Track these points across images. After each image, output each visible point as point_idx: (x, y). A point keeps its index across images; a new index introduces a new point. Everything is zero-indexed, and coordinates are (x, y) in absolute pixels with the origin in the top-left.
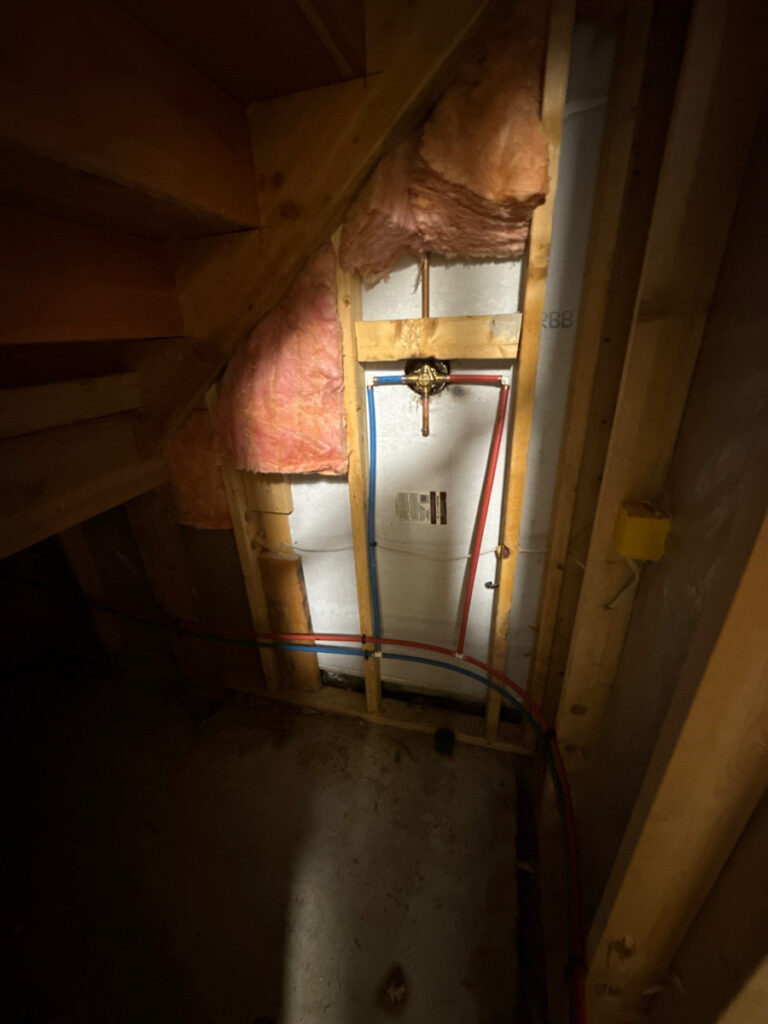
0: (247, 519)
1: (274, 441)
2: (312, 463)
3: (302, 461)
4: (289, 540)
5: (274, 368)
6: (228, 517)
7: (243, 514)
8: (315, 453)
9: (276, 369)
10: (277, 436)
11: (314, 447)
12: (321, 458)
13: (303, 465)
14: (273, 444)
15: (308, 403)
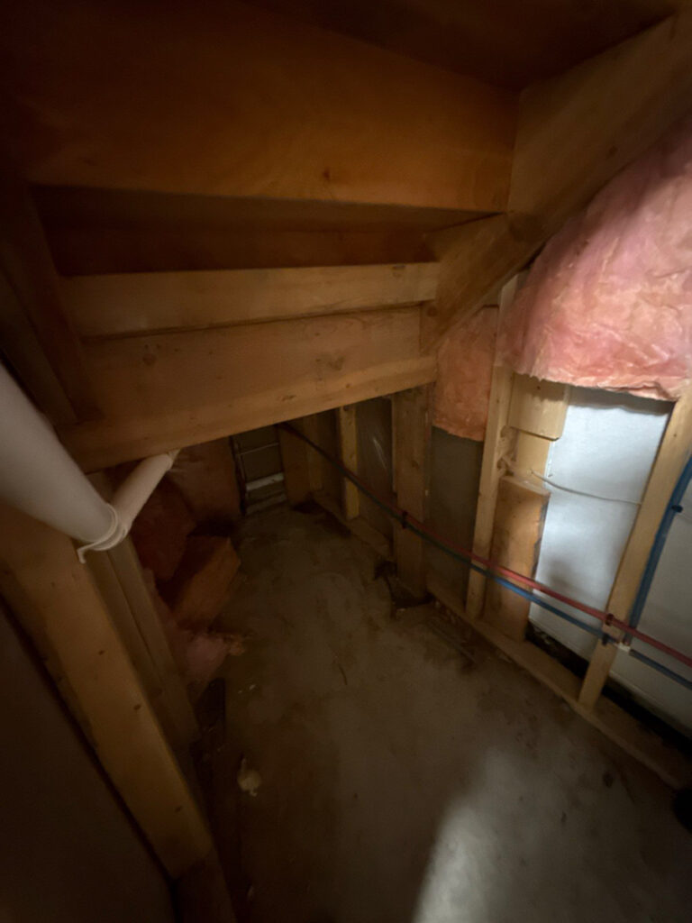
0: (502, 435)
1: (580, 342)
2: (628, 376)
3: (611, 372)
4: (542, 470)
5: (617, 240)
6: (484, 428)
7: (500, 428)
8: (638, 362)
9: (620, 240)
10: (588, 336)
11: (640, 353)
12: (647, 370)
13: (611, 378)
14: (577, 345)
15: (656, 289)
